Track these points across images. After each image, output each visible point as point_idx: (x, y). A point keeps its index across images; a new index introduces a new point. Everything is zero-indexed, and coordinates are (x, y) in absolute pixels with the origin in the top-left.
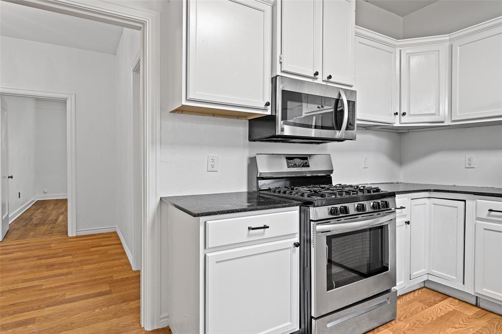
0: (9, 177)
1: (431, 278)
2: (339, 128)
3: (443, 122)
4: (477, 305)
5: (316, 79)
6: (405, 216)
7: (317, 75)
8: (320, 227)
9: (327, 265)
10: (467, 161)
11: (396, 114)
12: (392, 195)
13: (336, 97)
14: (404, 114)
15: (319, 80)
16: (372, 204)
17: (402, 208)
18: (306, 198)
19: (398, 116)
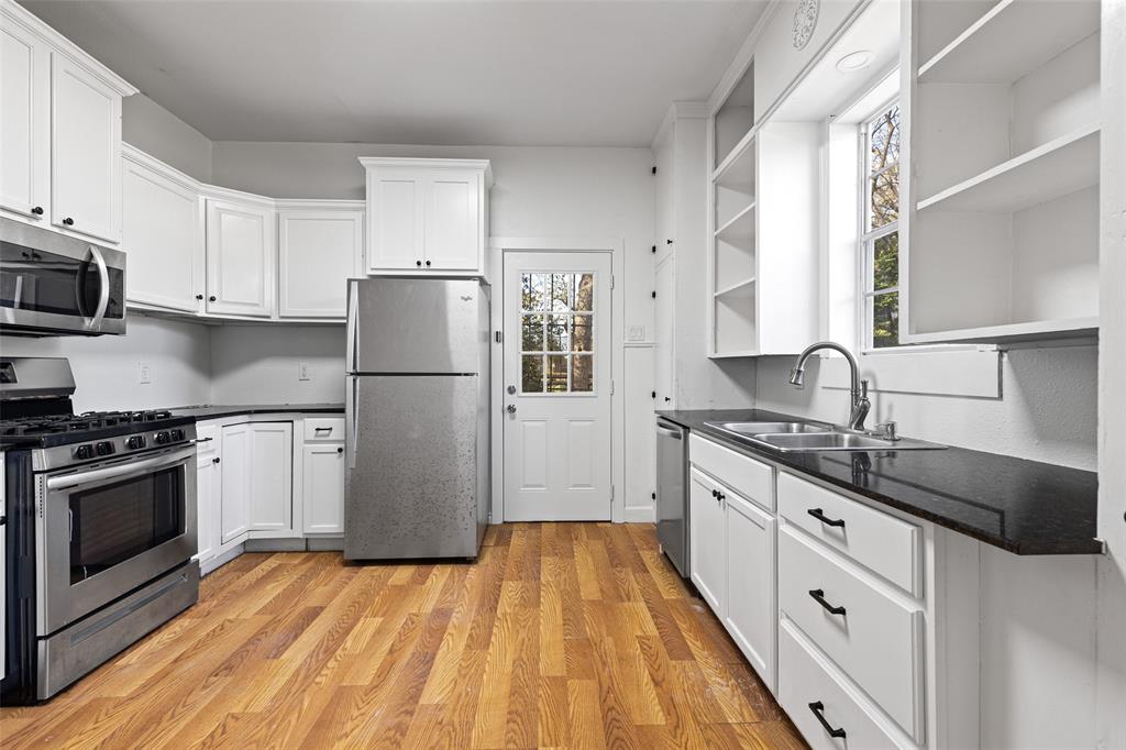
1: (254, 536)
2: (92, 314)
3: (269, 317)
4: (307, 551)
5: (37, 219)
6: (213, 451)
7: (41, 213)
8: (54, 482)
9: (71, 543)
10: (302, 371)
11: (200, 297)
12: (192, 420)
13: (83, 258)
14: (213, 299)
15: (44, 222)
16: (156, 436)
17: (207, 439)
18: (20, 435)
19: (202, 302)
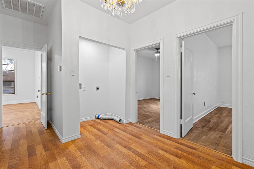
0: (193, 94)
